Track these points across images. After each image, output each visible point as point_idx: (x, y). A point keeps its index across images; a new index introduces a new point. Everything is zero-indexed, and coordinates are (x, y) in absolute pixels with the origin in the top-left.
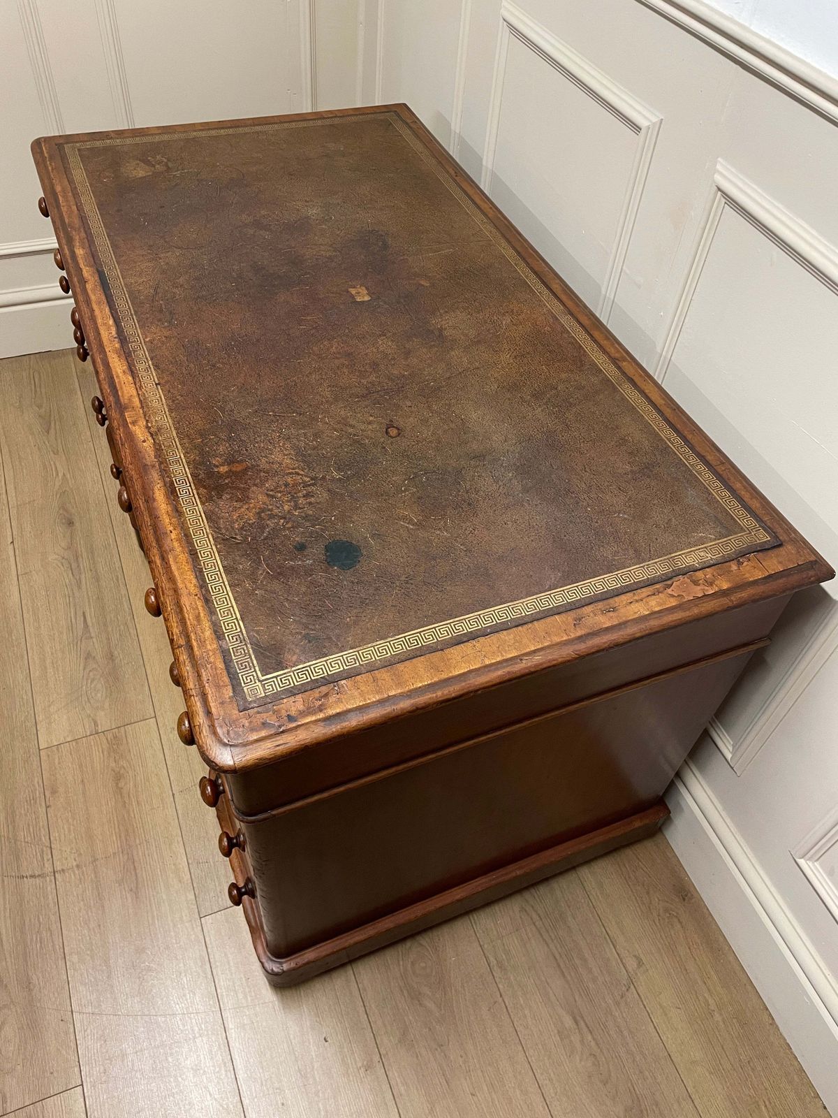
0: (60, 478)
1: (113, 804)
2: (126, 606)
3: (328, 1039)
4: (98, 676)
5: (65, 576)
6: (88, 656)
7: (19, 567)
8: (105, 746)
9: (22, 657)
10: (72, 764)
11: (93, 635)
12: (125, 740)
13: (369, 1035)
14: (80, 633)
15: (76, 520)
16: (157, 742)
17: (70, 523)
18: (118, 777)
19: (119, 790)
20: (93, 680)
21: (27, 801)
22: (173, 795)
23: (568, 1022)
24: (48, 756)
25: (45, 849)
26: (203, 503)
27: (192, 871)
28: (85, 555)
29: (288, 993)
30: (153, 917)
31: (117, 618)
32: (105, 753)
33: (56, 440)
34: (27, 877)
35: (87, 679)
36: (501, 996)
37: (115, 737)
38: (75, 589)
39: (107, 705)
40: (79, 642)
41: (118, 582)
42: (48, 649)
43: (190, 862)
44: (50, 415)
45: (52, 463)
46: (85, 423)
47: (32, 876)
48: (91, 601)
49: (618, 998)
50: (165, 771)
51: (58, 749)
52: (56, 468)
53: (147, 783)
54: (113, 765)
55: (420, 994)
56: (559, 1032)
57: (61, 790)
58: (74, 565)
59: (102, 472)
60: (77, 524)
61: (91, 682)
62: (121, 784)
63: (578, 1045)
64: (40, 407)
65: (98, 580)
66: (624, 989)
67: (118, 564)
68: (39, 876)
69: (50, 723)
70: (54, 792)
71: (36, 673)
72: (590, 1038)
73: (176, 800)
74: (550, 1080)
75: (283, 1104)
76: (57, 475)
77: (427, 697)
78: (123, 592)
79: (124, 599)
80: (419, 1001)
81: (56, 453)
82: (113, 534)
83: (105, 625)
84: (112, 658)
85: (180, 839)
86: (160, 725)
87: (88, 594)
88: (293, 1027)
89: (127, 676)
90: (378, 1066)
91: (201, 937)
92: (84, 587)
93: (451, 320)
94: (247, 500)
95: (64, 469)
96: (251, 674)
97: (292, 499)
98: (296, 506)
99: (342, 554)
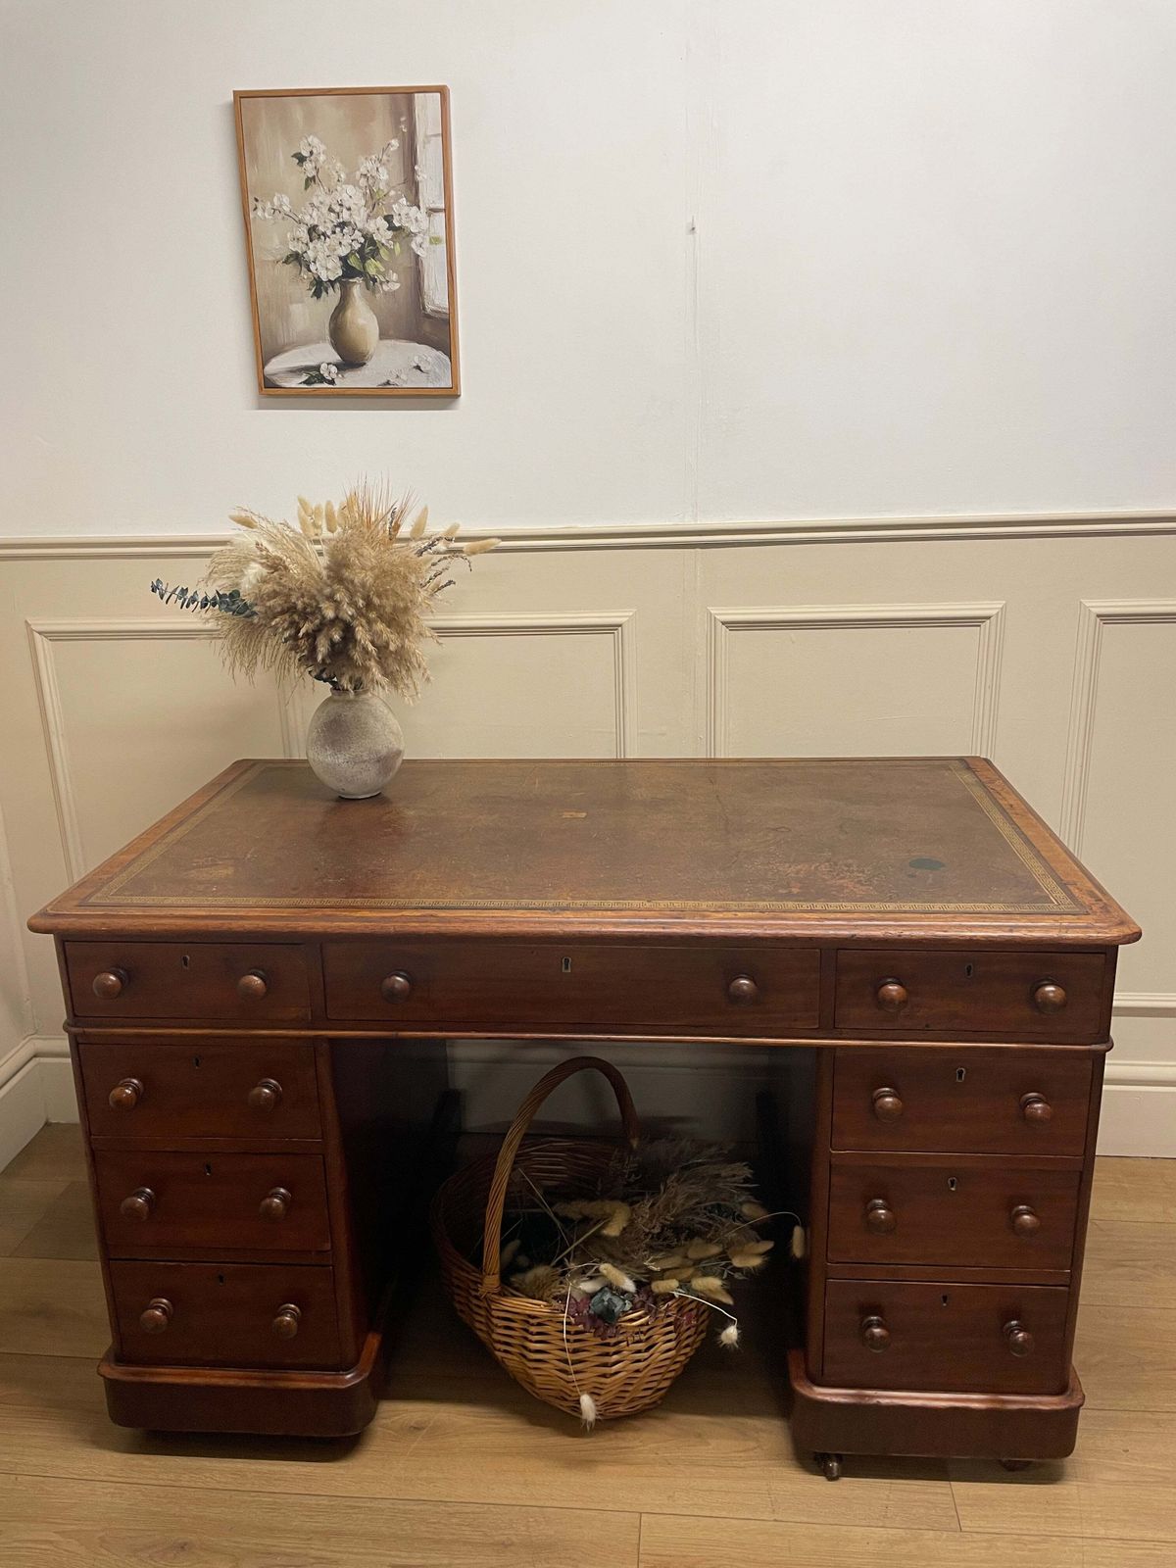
0: (62, 1540)
2: (415, 1508)
3: (1125, 1448)
11: (446, 1561)
12: (665, 1559)
15: (181, 1537)
22: (775, 1520)
27: (894, 1525)
28: (268, 1541)
31: (434, 1523)
41: (359, 1507)
43: (881, 1524)
45: (15, 1544)
48: (374, 1551)
50: (733, 1521)
52: (36, 1541)
53: (747, 1546)
56: (1130, 1280)
59: (105, 1479)
60: (192, 1538)
63: (1146, 1272)
65: (337, 1534)
67: (324, 1501)
72: (1138, 1263)
73: (784, 1519)
76: (51, 1542)
78: (385, 1505)
79: (401, 1507)
82: (253, 1494)
83: (437, 1542)
84: (505, 1545)
85: (845, 1528)
86: (658, 1510)
87: (356, 1554)
88: (1112, 1476)
89: (552, 1533)
90: (1157, 1416)
91: (987, 1536)
92: (339, 1555)
93: (643, 794)
94: (843, 887)
95: (48, 1531)
96: (1052, 907)
97: (850, 872)
98: (859, 872)
99: (926, 864)
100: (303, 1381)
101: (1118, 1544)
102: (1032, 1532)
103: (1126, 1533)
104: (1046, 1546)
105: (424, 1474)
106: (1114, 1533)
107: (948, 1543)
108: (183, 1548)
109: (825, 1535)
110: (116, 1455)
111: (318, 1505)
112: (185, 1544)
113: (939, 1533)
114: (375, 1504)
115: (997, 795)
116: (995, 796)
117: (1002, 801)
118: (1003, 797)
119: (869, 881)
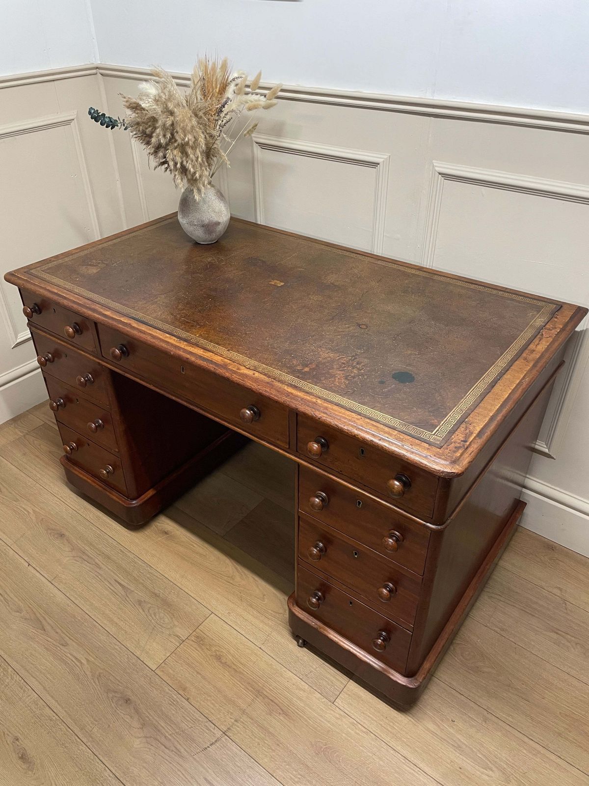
0: (32, 513)
1: (228, 673)
2: (140, 563)
3: (453, 719)
4: (157, 610)
5: (85, 566)
6: (140, 603)
7: (46, 577)
8: (196, 646)
9: (95, 626)
10: (182, 667)
11: (132, 589)
12: (205, 636)
13: (472, 704)
14: (123, 593)
15: (64, 531)
16: (225, 625)
17: (62, 535)
18: (219, 658)
19: (225, 665)
20: (155, 614)
21: (171, 704)
22: (260, 648)
23: (555, 636)
24: (163, 671)
25: (207, 724)
26: (316, 385)
27: (307, 681)
28: (87, 548)
29: (414, 711)
30: (306, 721)
31: (141, 572)
32: (198, 649)
33: (11, 493)
34: (208, 747)
35: (151, 616)
36: (515, 644)
37: (197, 637)
38: (98, 570)
39: (176, 623)
40: (127, 598)
41: (123, 552)
42: (107, 612)
43: (301, 677)
45: (19, 507)
46: (23, 475)
47: (211, 745)
48: (114, 571)
49: (565, 611)
50: (244, 638)
51: (165, 664)
52: (24, 509)
53: (239, 651)
54: (209, 653)
55: (478, 667)
56: (554, 643)
57: (188, 685)
58: (85, 557)
59: (59, 497)
60: (67, 534)
61: (155, 616)
62: (224, 660)
63: (569, 644)
65: (109, 558)
66: (564, 605)
67: (115, 543)
68: (216, 741)
69: (147, 653)
70: (184, 689)
71: (113, 630)
72: (569, 637)
73: (264, 650)
74: (570, 667)
75: (460, 768)
76: (28, 512)
77: (504, 411)
78: (132, 556)
79: (136, 560)
80: (481, 671)
81: (17, 500)
82: (96, 528)
83: (137, 580)
84: (156, 595)
85: (285, 669)
86: (220, 616)
87: (109, 569)
88: (431, 726)
89: (175, 600)
90: (489, 716)
91: (342, 713)
92: (103, 566)
93: (331, 279)
94: (334, 376)
95: (30, 507)
96: (426, 434)
97: (354, 367)
98: (359, 369)
99: (404, 377)
100: (115, 496)
101: (402, 759)
102: (365, 725)
103: (409, 756)
104: (365, 736)
105: (153, 552)
106: (405, 753)
107: (322, 704)
108: (61, 536)
109: (275, 667)
110: (69, 491)
111: (112, 544)
112: (63, 535)
113: (322, 697)
114: (129, 554)
115: (536, 341)
116: (534, 341)
117: (532, 346)
118: (538, 344)
119: (354, 377)
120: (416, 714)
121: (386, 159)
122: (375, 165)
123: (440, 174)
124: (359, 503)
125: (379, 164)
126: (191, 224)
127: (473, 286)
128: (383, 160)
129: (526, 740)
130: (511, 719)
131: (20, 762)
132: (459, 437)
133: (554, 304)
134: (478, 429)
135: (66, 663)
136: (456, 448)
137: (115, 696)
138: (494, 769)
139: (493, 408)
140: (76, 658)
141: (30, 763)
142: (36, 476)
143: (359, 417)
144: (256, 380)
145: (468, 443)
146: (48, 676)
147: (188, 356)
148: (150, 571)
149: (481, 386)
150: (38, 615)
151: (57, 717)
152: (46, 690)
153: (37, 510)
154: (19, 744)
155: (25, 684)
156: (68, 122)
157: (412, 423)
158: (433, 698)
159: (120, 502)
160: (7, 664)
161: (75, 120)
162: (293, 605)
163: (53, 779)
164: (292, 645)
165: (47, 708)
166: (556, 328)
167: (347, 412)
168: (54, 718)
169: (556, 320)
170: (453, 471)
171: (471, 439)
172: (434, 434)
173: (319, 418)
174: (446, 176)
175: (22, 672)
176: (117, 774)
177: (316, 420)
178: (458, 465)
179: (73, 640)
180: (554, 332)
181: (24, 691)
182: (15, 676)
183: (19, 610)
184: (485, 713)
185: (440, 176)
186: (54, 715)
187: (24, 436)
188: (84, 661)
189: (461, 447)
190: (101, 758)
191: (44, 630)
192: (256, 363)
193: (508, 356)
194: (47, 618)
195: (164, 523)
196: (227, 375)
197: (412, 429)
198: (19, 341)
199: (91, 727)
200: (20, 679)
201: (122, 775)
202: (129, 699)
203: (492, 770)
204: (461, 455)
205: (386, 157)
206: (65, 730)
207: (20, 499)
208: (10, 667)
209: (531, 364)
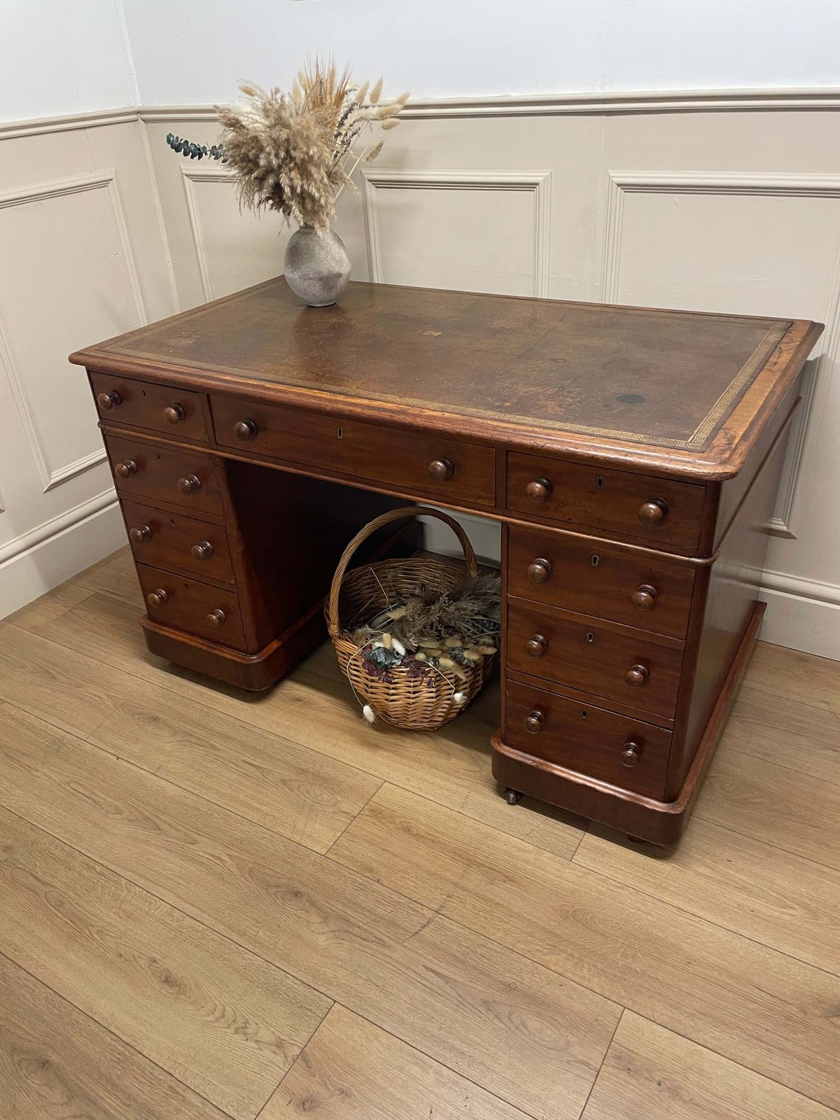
0: (106, 698)
1: (424, 845)
2: (272, 738)
3: (730, 859)
4: (309, 788)
5: (197, 750)
6: (284, 782)
7: (147, 769)
8: (372, 820)
9: (229, 816)
10: (361, 846)
11: (270, 768)
12: (382, 808)
13: (748, 840)
14: (258, 774)
15: (157, 714)
16: (407, 793)
18: (407, 830)
19: (417, 836)
20: (308, 792)
21: (357, 890)
22: (459, 812)
24: (336, 854)
25: (411, 905)
26: (527, 416)
27: (530, 842)
28: (195, 730)
29: (677, 856)
30: (541, 884)
31: (276, 748)
32: (378, 823)
33: (70, 679)
34: (420, 930)
35: (303, 794)
36: (785, 768)
37: (373, 811)
38: (216, 752)
39: (339, 798)
40: (265, 779)
41: (246, 728)
42: (242, 797)
43: (522, 838)
44: (42, 668)
45: (86, 694)
46: (80, 655)
47: (423, 927)
48: (240, 751)
50: (435, 804)
51: (336, 845)
52: (94, 695)
53: (432, 819)
54: (392, 826)
55: (745, 799)
57: (374, 865)
58: (193, 740)
59: (140, 676)
60: (162, 716)
61: (309, 794)
62: (414, 832)
64: (24, 667)
65: (227, 737)
67: (231, 720)
68: (428, 922)
69: (309, 836)
70: (371, 870)
71: (255, 817)
73: (465, 814)
75: (752, 911)
76: (100, 698)
78: (260, 731)
79: (266, 735)
80: (750, 803)
81: (80, 686)
82: (202, 706)
83: (273, 758)
84: (304, 771)
85: (498, 832)
86: (396, 783)
87: (230, 749)
88: (702, 870)
89: (332, 773)
90: (774, 850)
91: (584, 870)
92: (222, 747)
93: (499, 323)
94: (545, 406)
95: (102, 692)
96: (682, 444)
97: (565, 397)
98: (572, 398)
99: (631, 399)
100: (227, 653)
101: (675, 910)
102: (617, 880)
103: (683, 906)
104: (621, 891)
105: (287, 723)
106: (676, 903)
107: (556, 864)
108: (154, 720)
109: (483, 831)
111: (228, 721)
112: (157, 718)
113: (555, 856)
114: (255, 730)
115: (776, 354)
116: (773, 354)
117: (772, 359)
118: (779, 357)
119: (570, 405)
120: (680, 860)
121: (547, 176)
122: (531, 186)
123: (619, 185)
124: (595, 559)
125: (538, 184)
126: (305, 278)
127: (678, 315)
128: (542, 178)
129: (826, 869)
130: (800, 850)
131: (165, 986)
132: (720, 440)
133: (784, 321)
134: (741, 433)
135: (201, 864)
136: (721, 450)
137: (280, 891)
138: (795, 906)
139: (749, 414)
140: (213, 856)
141: (180, 985)
142: (99, 655)
143: (593, 437)
144: (449, 420)
145: (734, 446)
146: (181, 882)
147: (351, 408)
148: (288, 745)
149: (728, 396)
150: (147, 814)
151: (204, 927)
152: (181, 898)
153: (112, 694)
154: (158, 966)
155: (149, 895)
156: (103, 184)
157: (659, 436)
158: (695, 837)
159: (236, 659)
160: (117, 876)
161: (114, 180)
162: (499, 744)
163: (216, 999)
164: (500, 804)
165: (188, 918)
166: (793, 342)
167: (575, 435)
168: (200, 928)
169: (791, 334)
170: (726, 471)
171: (736, 441)
172: (691, 442)
173: (543, 446)
174: (627, 187)
175: (141, 882)
176: (304, 980)
177: (540, 449)
178: (730, 465)
179: (203, 836)
180: (794, 345)
181: (150, 903)
182: (132, 888)
183: (118, 811)
184: (767, 847)
185: (619, 188)
186: (200, 924)
187: (70, 611)
188: (224, 857)
189: (726, 450)
190: (278, 965)
191: (160, 830)
192: (441, 405)
193: (748, 370)
194: (160, 815)
195: (292, 689)
196: (408, 420)
197: (660, 441)
198: (53, 481)
199: (254, 931)
200: (141, 890)
201: (311, 979)
202: (299, 892)
203: (794, 909)
204: (731, 456)
205: (547, 174)
206: (219, 939)
207: (84, 685)
208: (122, 879)
209: (779, 374)
